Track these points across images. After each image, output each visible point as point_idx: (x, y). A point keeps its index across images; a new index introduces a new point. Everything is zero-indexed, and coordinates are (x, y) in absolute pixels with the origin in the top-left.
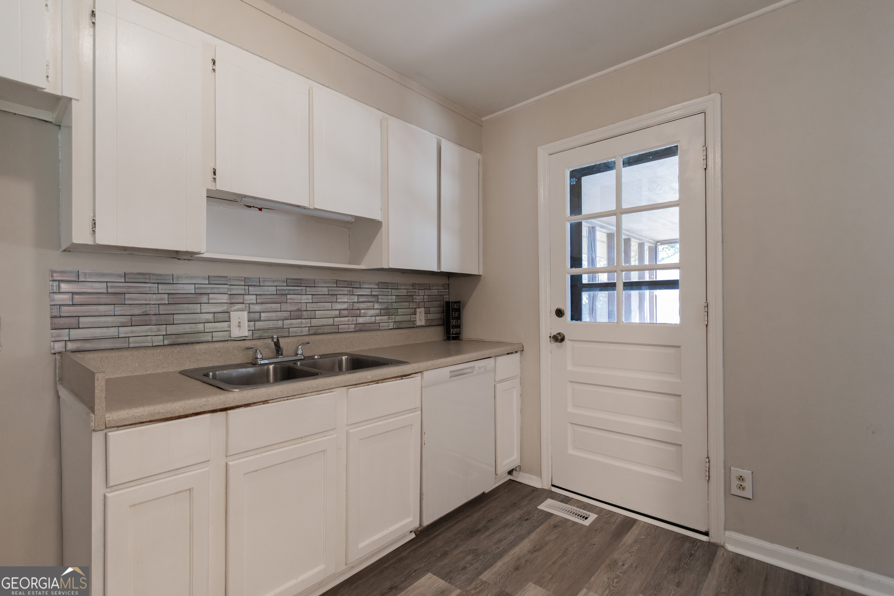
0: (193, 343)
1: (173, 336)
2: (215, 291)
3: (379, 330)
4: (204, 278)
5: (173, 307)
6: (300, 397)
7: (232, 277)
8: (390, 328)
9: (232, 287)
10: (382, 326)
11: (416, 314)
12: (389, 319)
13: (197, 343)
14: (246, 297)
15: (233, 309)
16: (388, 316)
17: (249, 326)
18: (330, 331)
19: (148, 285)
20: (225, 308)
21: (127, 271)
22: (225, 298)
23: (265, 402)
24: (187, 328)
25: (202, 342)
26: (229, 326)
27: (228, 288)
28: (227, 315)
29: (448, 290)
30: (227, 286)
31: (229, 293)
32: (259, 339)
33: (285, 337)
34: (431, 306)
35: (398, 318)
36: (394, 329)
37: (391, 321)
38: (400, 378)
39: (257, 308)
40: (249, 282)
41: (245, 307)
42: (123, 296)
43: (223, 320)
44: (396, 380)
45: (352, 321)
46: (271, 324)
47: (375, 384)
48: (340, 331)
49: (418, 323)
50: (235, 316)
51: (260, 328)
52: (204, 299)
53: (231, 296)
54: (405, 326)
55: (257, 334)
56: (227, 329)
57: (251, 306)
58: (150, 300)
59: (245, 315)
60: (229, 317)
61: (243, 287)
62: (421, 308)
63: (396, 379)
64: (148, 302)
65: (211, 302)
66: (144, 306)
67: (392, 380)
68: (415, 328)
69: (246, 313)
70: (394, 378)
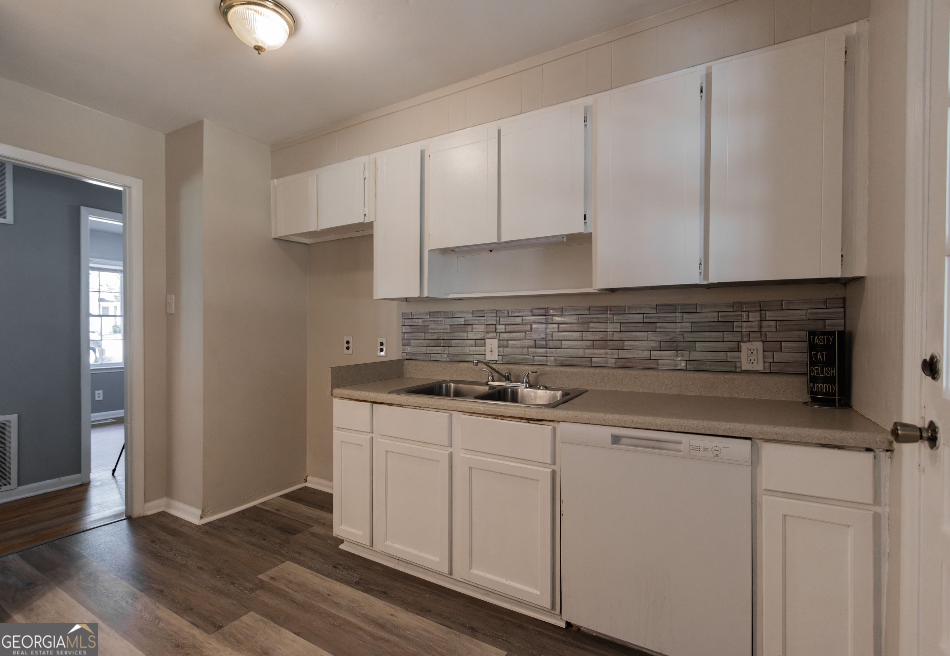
0: (459, 362)
1: (452, 355)
2: (476, 322)
3: (658, 369)
4: (469, 312)
5: (452, 334)
6: (424, 410)
7: (487, 311)
8: (679, 368)
9: (488, 318)
10: (663, 365)
11: (740, 352)
12: (677, 356)
13: (465, 362)
14: (498, 327)
15: (488, 336)
16: (676, 352)
17: (499, 352)
18: (579, 363)
19: (439, 319)
20: (482, 335)
21: (431, 311)
22: (482, 328)
23: (402, 406)
24: (459, 350)
25: (468, 362)
26: (485, 351)
27: (484, 319)
28: (483, 341)
29: (842, 310)
30: (483, 318)
31: (486, 324)
32: (507, 364)
33: (530, 364)
34: (783, 339)
35: (694, 356)
36: (686, 370)
37: (682, 359)
38: (526, 421)
39: (505, 336)
40: (499, 314)
41: (497, 335)
42: (428, 327)
43: (481, 345)
44: (521, 422)
45: (612, 354)
46: (517, 351)
47: (492, 418)
48: (593, 364)
49: (745, 366)
50: (488, 342)
51: (507, 354)
52: (469, 328)
53: (487, 326)
54: (713, 368)
55: (506, 359)
56: (483, 353)
57: (501, 334)
58: (440, 330)
59: (495, 341)
60: (485, 343)
61: (495, 318)
62: (752, 342)
63: (520, 420)
64: (439, 331)
65: (473, 330)
66: (438, 333)
67: (514, 420)
68: (737, 373)
69: (496, 340)
70: (519, 419)
